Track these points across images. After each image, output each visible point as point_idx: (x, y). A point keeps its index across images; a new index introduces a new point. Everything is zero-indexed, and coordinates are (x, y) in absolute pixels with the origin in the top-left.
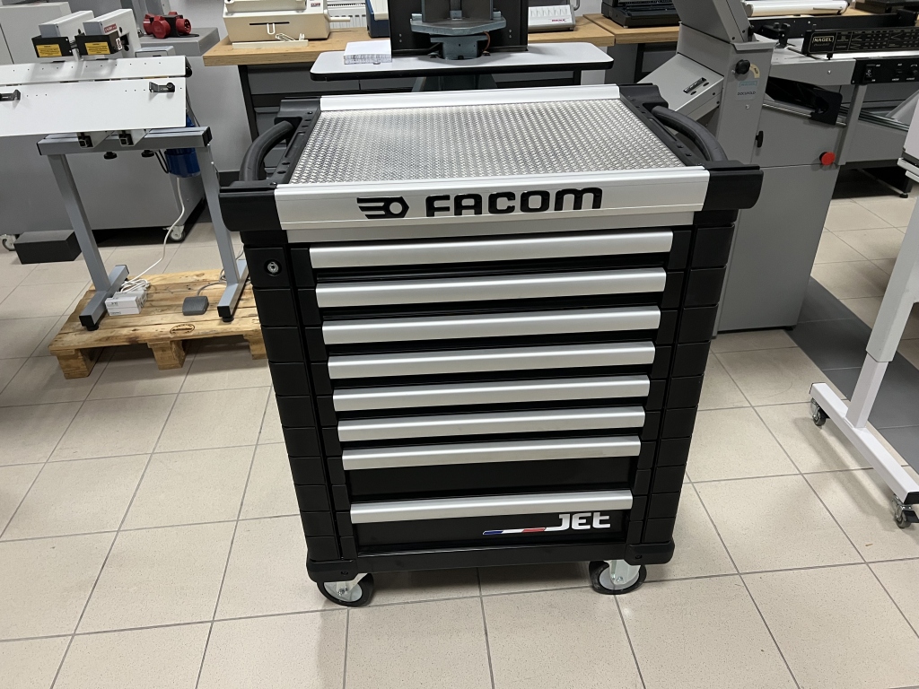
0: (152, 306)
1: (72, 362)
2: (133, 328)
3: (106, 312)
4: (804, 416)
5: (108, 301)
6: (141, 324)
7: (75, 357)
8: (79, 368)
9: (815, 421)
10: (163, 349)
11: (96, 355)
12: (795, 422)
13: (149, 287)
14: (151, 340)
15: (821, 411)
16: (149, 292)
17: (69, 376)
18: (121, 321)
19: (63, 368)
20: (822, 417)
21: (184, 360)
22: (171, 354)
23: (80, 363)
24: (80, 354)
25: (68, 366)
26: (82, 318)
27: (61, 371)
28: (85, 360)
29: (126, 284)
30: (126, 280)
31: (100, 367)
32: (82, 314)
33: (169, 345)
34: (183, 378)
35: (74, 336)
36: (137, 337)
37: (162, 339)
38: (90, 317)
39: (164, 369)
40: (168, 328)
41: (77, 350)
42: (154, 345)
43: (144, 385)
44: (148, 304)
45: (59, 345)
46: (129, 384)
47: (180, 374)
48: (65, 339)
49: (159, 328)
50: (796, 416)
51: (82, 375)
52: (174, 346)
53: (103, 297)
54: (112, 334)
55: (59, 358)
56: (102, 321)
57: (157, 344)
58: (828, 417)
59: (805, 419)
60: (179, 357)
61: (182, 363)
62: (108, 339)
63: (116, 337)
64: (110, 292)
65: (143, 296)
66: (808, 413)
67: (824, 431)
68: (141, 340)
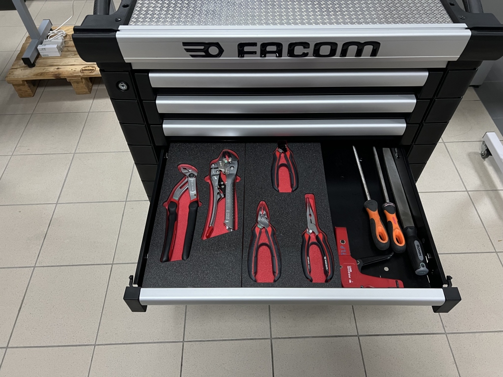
0: (69, 51)
1: (21, 87)
2: (57, 67)
3: (39, 54)
4: (476, 151)
5: (40, 47)
6: (61, 64)
7: (23, 85)
8: (27, 91)
9: (482, 155)
10: (78, 83)
11: (36, 84)
12: (469, 155)
13: (66, 36)
14: (69, 77)
15: (488, 150)
16: (66, 40)
17: (21, 96)
18: (49, 61)
19: (17, 91)
20: (487, 153)
21: (91, 89)
22: (83, 85)
23: (26, 88)
24: (25, 83)
25: (20, 90)
26: (23, 59)
27: (16, 92)
28: (29, 87)
29: (51, 34)
30: (51, 30)
31: (40, 90)
32: (23, 57)
33: (80, 80)
34: (91, 101)
35: (20, 71)
36: (59, 74)
37: (76, 76)
38: (28, 59)
39: (79, 94)
40: (79, 68)
41: (23, 81)
42: (71, 80)
43: (68, 105)
44: (65, 49)
45: (11, 77)
46: (59, 103)
47: (89, 98)
48: (15, 73)
49: (73, 68)
50: (471, 150)
51: (29, 96)
52: (83, 80)
53: (36, 44)
54: (44, 71)
55: (13, 85)
56: (38, 61)
57: (73, 80)
58: (491, 155)
59: (475, 153)
60: (88, 87)
61: (90, 90)
62: (42, 74)
63: (47, 73)
64: (41, 39)
65: (62, 44)
66: (478, 149)
67: (486, 163)
68: (62, 76)
